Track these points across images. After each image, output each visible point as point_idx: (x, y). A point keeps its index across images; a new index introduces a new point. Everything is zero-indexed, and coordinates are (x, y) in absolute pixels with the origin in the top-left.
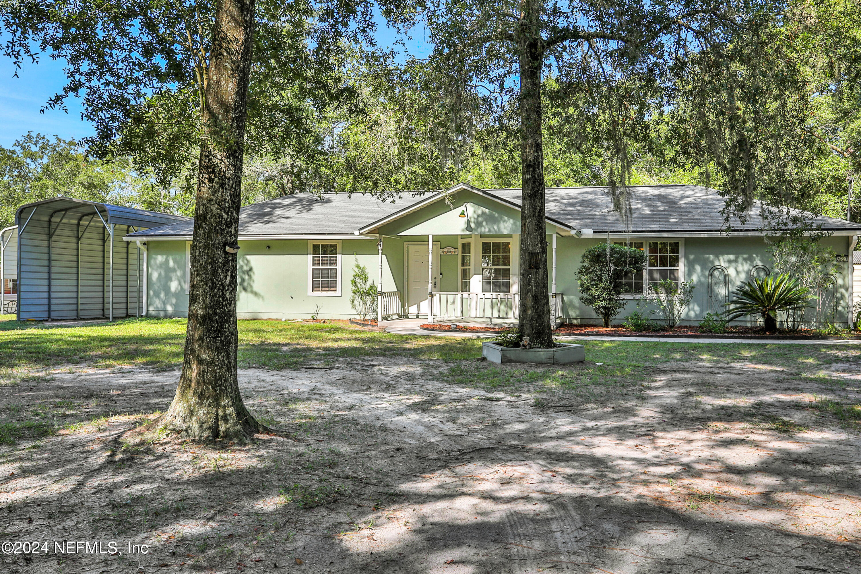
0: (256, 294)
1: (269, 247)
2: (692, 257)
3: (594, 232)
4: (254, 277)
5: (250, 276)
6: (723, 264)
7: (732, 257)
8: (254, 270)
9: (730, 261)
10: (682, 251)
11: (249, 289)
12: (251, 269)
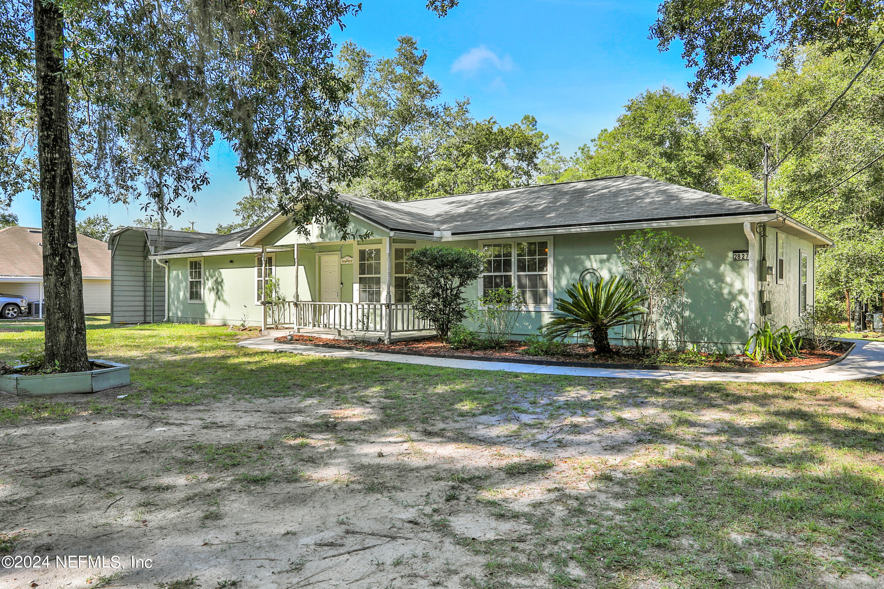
0: (225, 302)
1: (231, 262)
2: (560, 258)
3: (453, 234)
4: (225, 288)
5: (222, 286)
6: (595, 266)
7: (605, 256)
8: (224, 281)
9: (602, 261)
10: (549, 250)
11: (221, 298)
12: (222, 280)
